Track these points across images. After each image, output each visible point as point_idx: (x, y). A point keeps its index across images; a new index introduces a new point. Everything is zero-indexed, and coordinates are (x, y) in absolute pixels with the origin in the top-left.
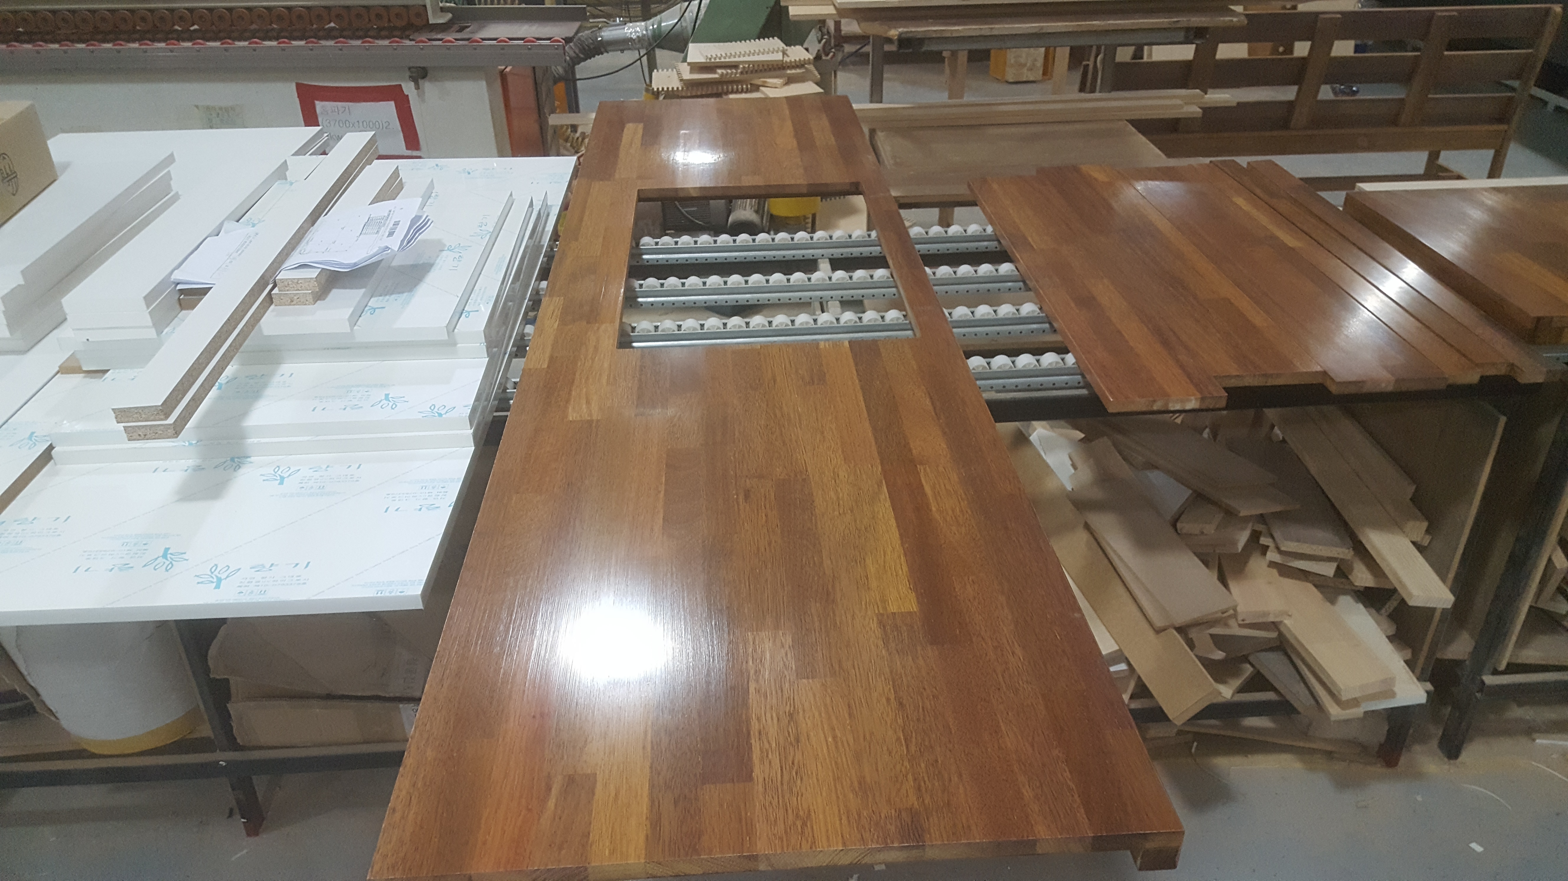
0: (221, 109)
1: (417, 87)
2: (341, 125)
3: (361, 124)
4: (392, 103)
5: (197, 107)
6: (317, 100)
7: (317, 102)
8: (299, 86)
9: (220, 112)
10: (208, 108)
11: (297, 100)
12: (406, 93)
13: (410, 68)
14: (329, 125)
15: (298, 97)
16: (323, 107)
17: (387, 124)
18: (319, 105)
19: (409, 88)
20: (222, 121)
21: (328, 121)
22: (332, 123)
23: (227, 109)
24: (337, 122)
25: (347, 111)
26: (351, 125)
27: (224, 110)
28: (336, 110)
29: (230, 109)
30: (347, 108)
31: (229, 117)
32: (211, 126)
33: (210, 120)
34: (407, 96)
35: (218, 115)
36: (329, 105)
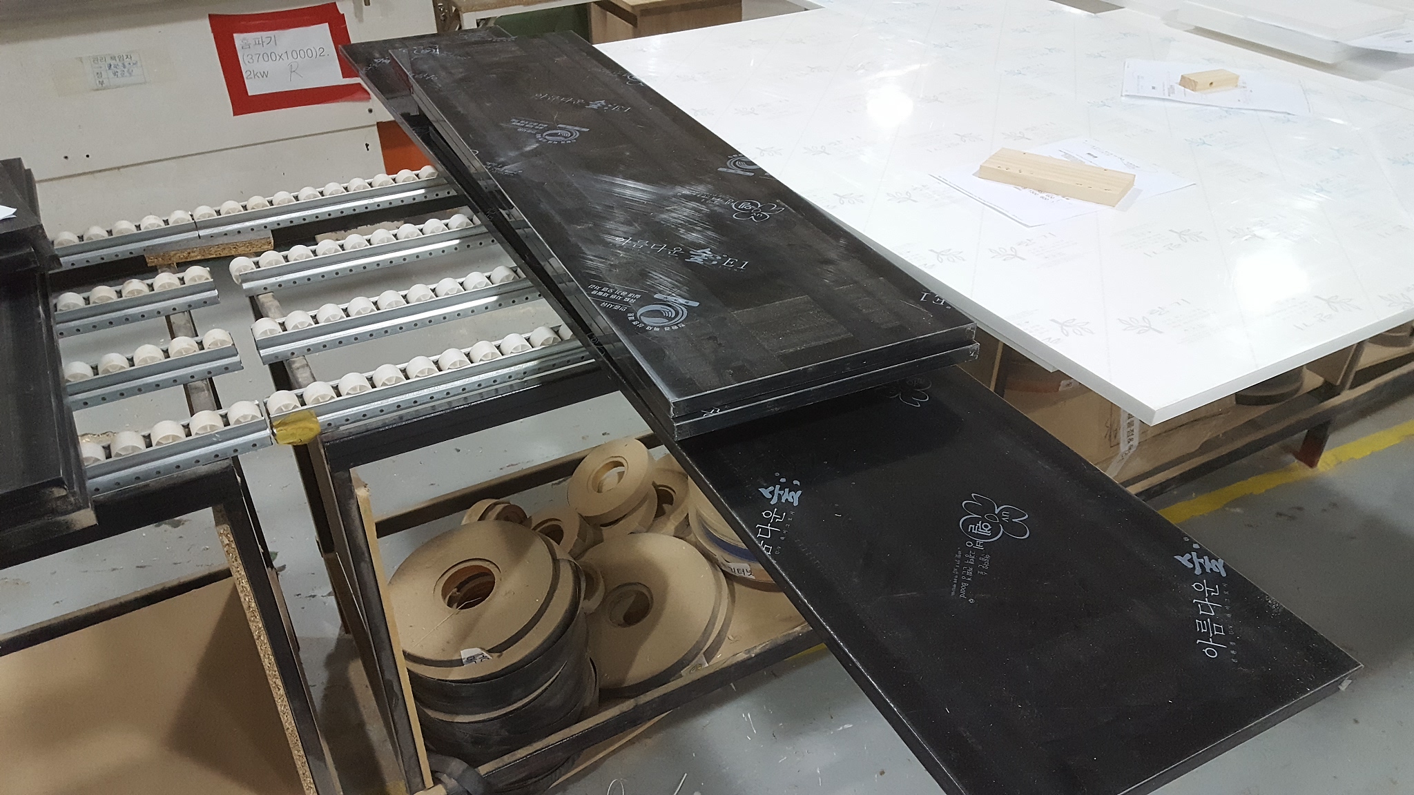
0: (113, 58)
3: (290, 55)
4: (326, 27)
5: (81, 60)
6: (236, 32)
7: (235, 35)
8: (210, 16)
9: (113, 62)
10: (95, 59)
11: (212, 36)
12: (342, 13)
14: (251, 61)
15: (213, 31)
16: (243, 39)
17: (322, 51)
18: (239, 39)
19: (345, 7)
20: (115, 74)
21: (250, 56)
22: (255, 58)
23: (121, 58)
24: (261, 56)
25: (272, 42)
26: (278, 58)
27: (117, 60)
28: (261, 42)
29: (125, 57)
30: (273, 38)
31: (124, 67)
32: (102, 83)
33: (100, 75)
34: (343, 15)
35: (110, 66)
36: (252, 37)
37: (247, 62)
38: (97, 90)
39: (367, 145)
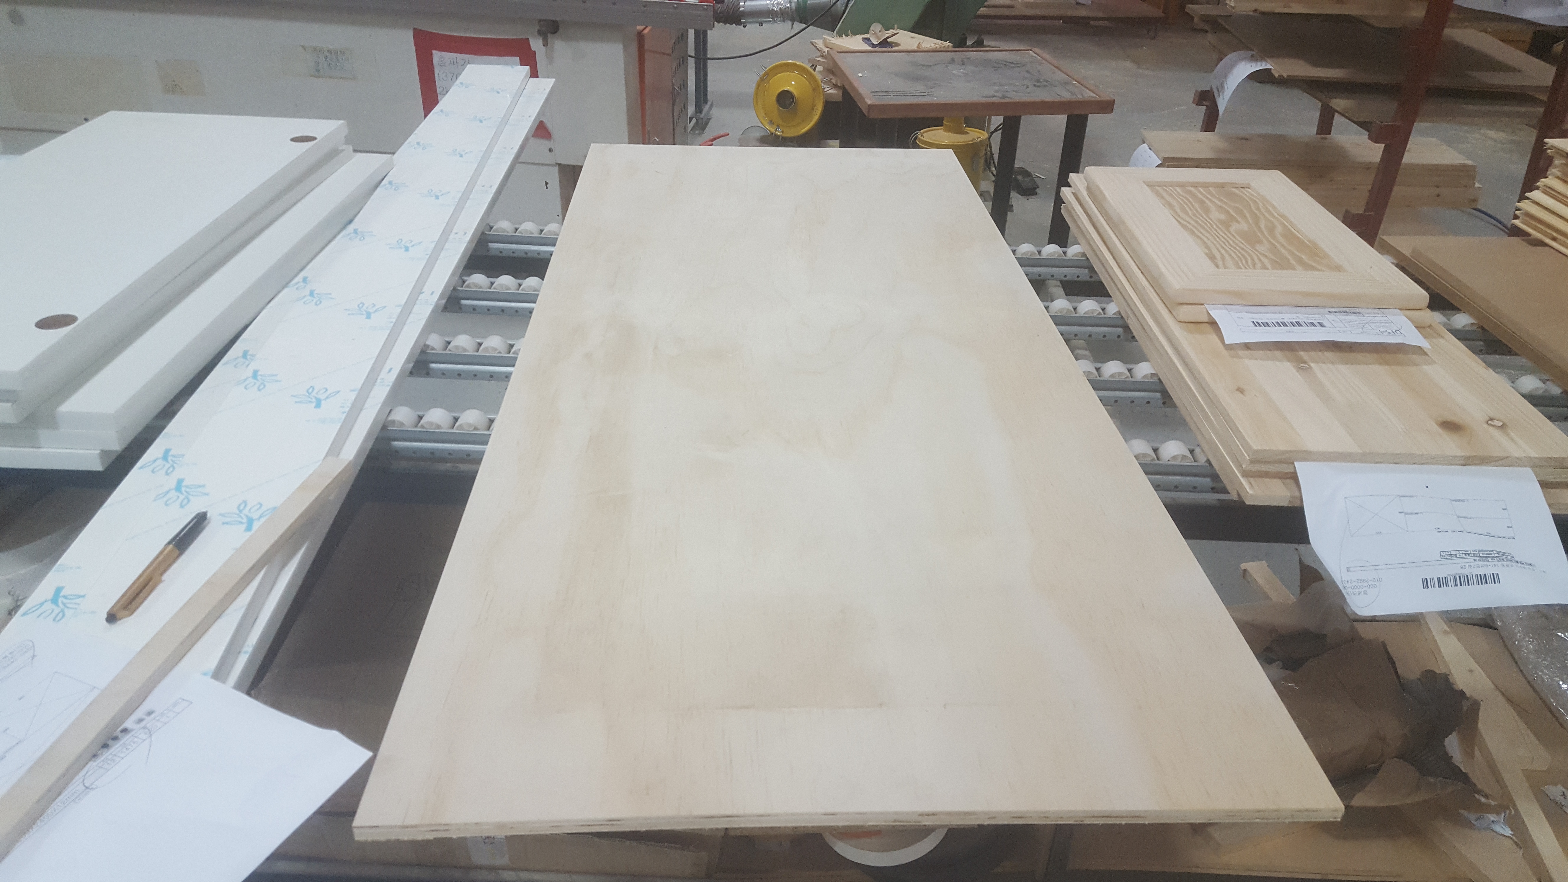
0: (330, 51)
1: (545, 44)
4: (517, 60)
5: (304, 47)
6: (436, 50)
7: (434, 52)
8: (416, 31)
9: (329, 55)
10: (316, 50)
11: (413, 48)
12: (533, 48)
13: (540, 21)
14: (445, 78)
15: (415, 45)
16: (441, 57)
18: (437, 56)
19: (536, 44)
20: (330, 65)
21: (445, 74)
22: (450, 76)
23: (336, 53)
24: (455, 75)
27: (333, 53)
28: (455, 63)
29: (339, 52)
30: (467, 61)
31: (338, 61)
32: (318, 71)
33: (318, 64)
34: (535, 52)
35: (326, 57)
36: (448, 56)
37: (442, 79)
38: (314, 76)
39: (547, 183)
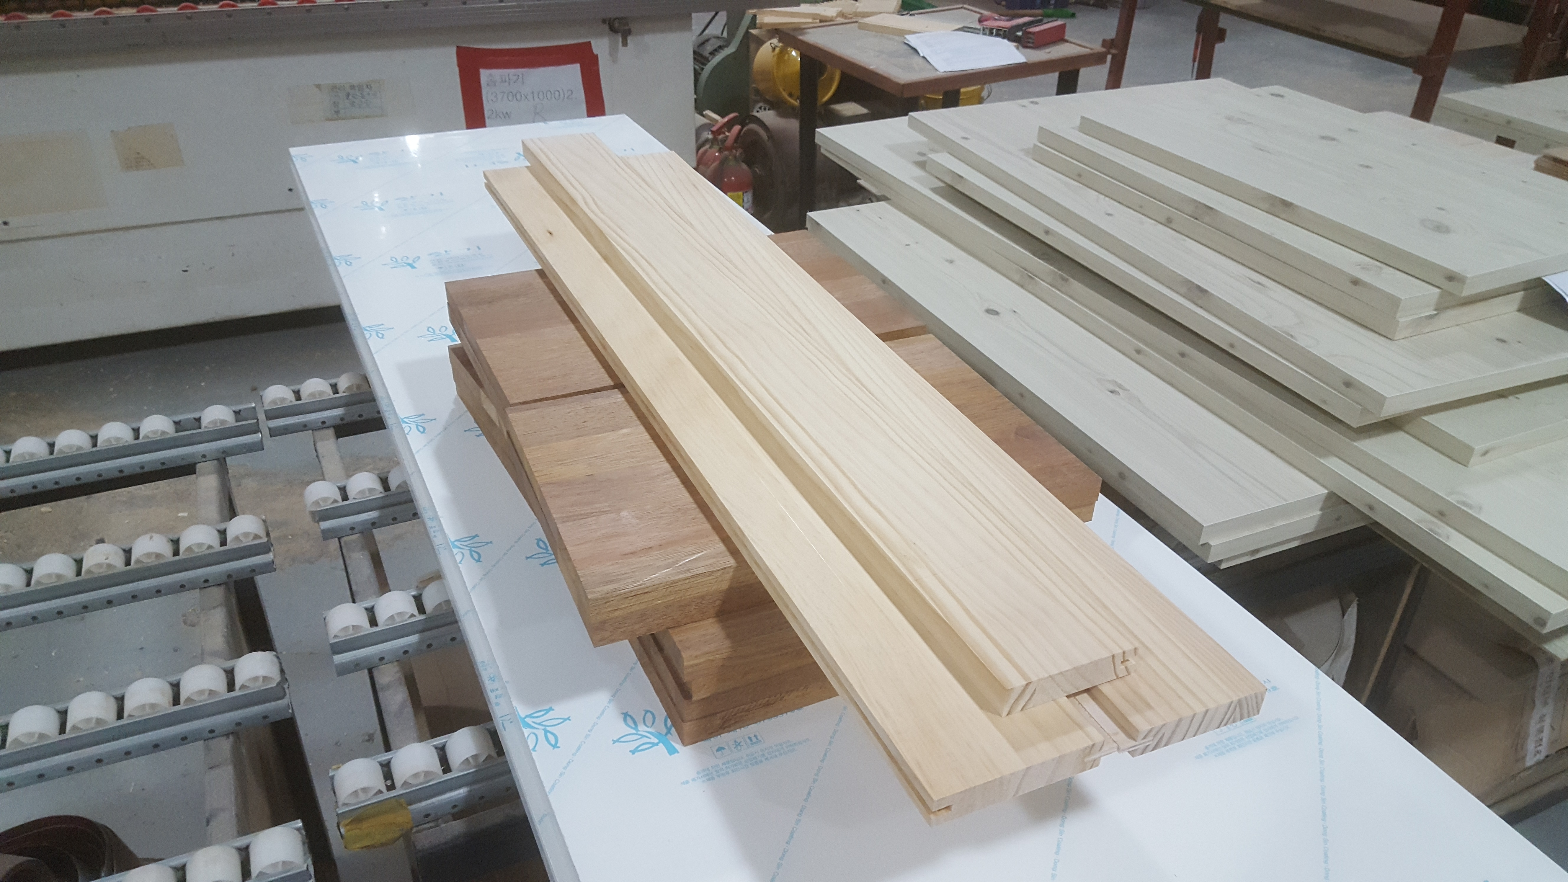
0: (352, 87)
1: (610, 45)
2: (510, 98)
3: (536, 96)
4: (577, 66)
5: (318, 86)
6: (483, 68)
7: (481, 71)
8: (458, 50)
9: (352, 92)
10: (334, 88)
11: (457, 70)
12: (595, 52)
13: (607, 21)
14: (494, 99)
15: (458, 66)
16: (490, 76)
17: (570, 92)
18: (485, 75)
19: (600, 46)
20: (353, 104)
21: (494, 94)
22: (500, 96)
23: (361, 87)
24: (506, 94)
25: (520, 79)
26: (523, 97)
27: (357, 88)
28: (507, 79)
29: (365, 87)
30: (521, 76)
31: (363, 97)
32: (337, 112)
33: (335, 104)
34: (597, 56)
35: (348, 95)
36: (497, 73)
37: (490, 101)
38: (331, 120)
